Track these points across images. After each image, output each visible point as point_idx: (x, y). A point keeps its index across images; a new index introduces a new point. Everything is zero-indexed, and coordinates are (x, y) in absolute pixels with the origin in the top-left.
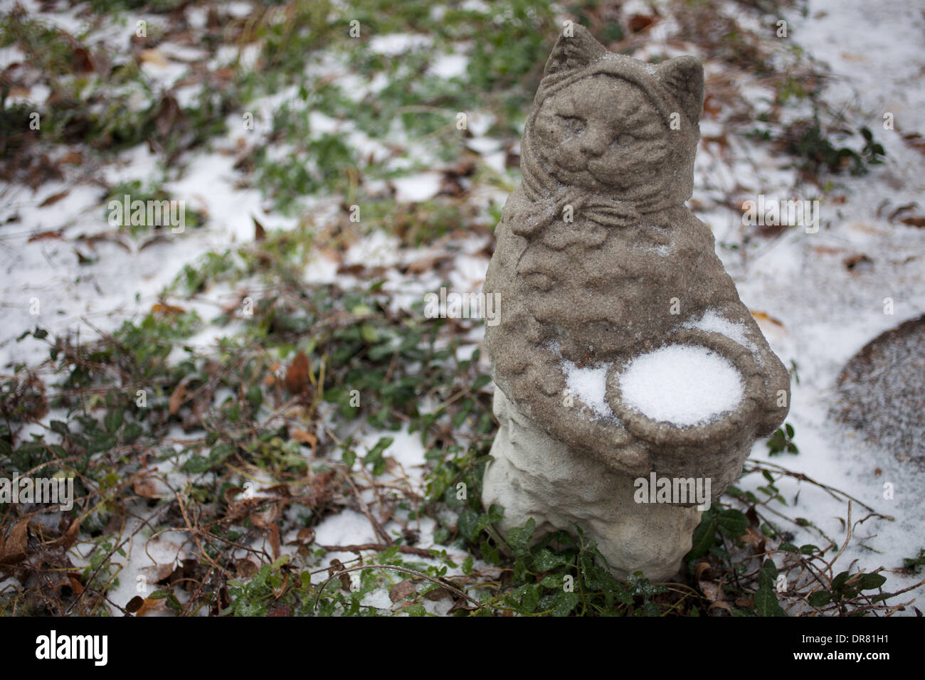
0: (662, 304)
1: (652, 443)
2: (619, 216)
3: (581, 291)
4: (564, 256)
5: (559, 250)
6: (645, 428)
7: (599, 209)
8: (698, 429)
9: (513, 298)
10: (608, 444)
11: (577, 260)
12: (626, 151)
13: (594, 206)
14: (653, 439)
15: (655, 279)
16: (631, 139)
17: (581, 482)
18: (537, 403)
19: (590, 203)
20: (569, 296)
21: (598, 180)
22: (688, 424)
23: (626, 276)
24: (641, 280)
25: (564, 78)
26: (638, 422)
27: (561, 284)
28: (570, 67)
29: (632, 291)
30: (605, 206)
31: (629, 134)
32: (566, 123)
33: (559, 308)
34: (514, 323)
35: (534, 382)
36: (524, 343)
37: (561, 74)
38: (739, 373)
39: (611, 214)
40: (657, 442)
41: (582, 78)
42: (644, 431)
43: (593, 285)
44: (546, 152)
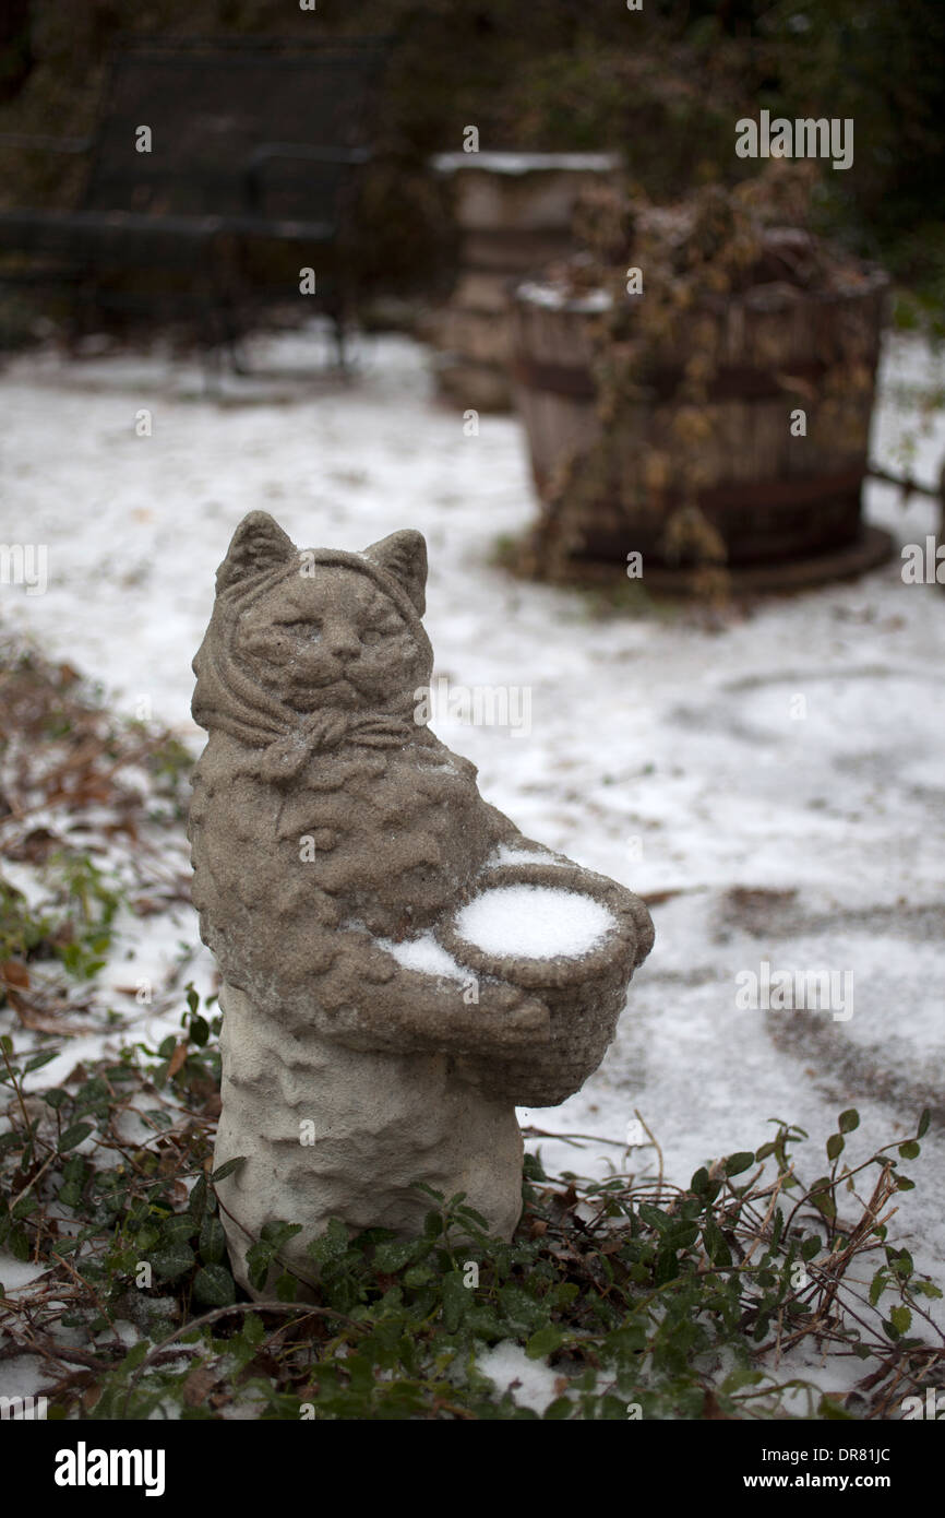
0: (469, 836)
1: (554, 988)
2: (392, 733)
3: (379, 836)
4: (342, 797)
5: (334, 790)
6: (538, 971)
7: (368, 728)
8: (598, 955)
9: (282, 876)
10: (495, 1011)
11: (363, 798)
12: (378, 648)
13: (361, 725)
14: (554, 981)
15: (459, 801)
16: (378, 635)
17: (419, 1117)
18: (368, 1000)
19: (355, 722)
20: (365, 846)
21: (358, 690)
22: (583, 952)
23: (430, 802)
24: (446, 804)
25: (259, 582)
26: (525, 968)
27: (348, 835)
28: (260, 568)
29: (442, 820)
30: (374, 722)
31: (374, 630)
32: (289, 631)
33: (358, 865)
34: (297, 906)
35: (354, 973)
36: (319, 928)
37: (254, 579)
38: (587, 895)
39: (383, 732)
40: (559, 984)
41: (288, 575)
42: (538, 975)
43: (393, 824)
44: (273, 675)
